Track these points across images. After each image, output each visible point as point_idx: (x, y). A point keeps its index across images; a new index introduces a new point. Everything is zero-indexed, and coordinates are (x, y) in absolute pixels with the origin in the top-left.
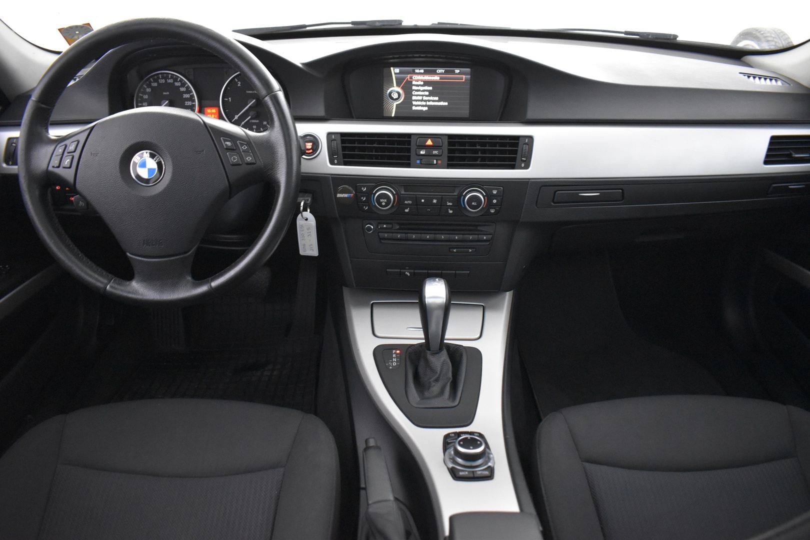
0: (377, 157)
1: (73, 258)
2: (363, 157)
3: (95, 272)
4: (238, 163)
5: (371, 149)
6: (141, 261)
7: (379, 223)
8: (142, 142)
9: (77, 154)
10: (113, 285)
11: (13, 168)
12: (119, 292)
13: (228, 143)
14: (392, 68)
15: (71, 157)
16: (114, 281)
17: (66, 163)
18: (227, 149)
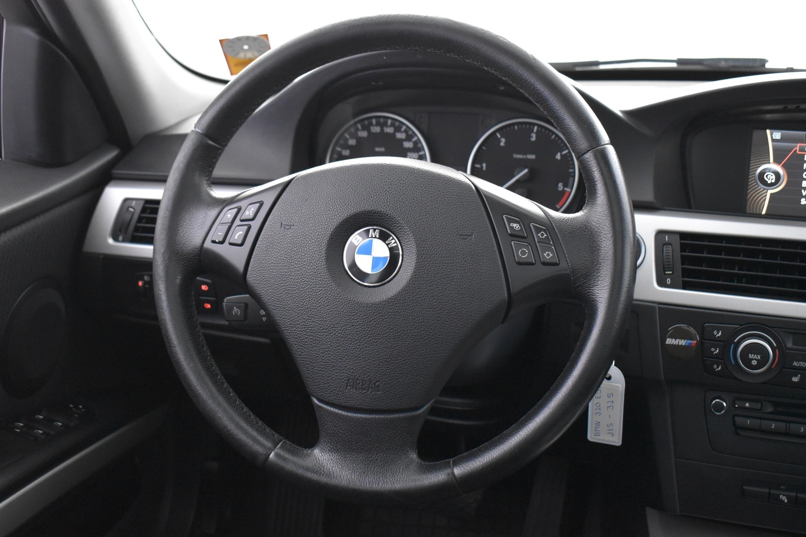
0: (739, 278)
1: (221, 399)
2: (716, 276)
3: (252, 426)
4: (529, 261)
5: (731, 264)
6: (336, 414)
7: (740, 399)
8: (369, 212)
9: (255, 225)
10: (282, 453)
11: (123, 247)
12: (289, 467)
13: (515, 225)
14: (768, 131)
15: (246, 227)
16: (281, 447)
17: (236, 237)
18: (511, 235)
